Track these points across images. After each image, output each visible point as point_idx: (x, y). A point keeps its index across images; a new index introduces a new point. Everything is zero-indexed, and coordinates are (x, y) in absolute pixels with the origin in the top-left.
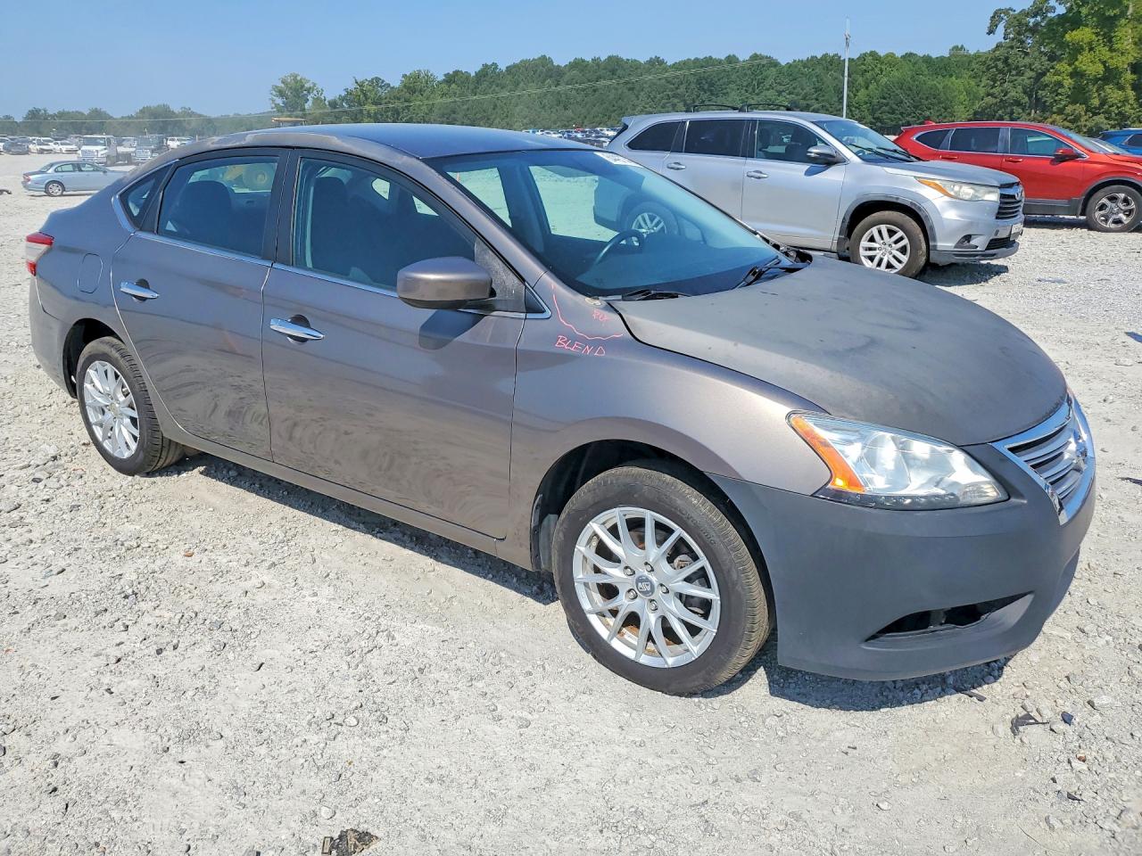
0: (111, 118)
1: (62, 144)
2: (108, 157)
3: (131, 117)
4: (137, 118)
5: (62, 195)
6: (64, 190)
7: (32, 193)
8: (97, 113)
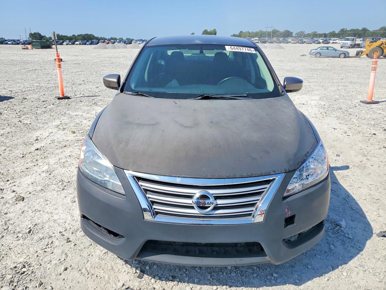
0: (368, 31)
1: (341, 40)
2: (351, 45)
3: (377, 30)
4: (379, 31)
5: (320, 57)
6: (321, 56)
7: (312, 56)
8: (365, 30)
